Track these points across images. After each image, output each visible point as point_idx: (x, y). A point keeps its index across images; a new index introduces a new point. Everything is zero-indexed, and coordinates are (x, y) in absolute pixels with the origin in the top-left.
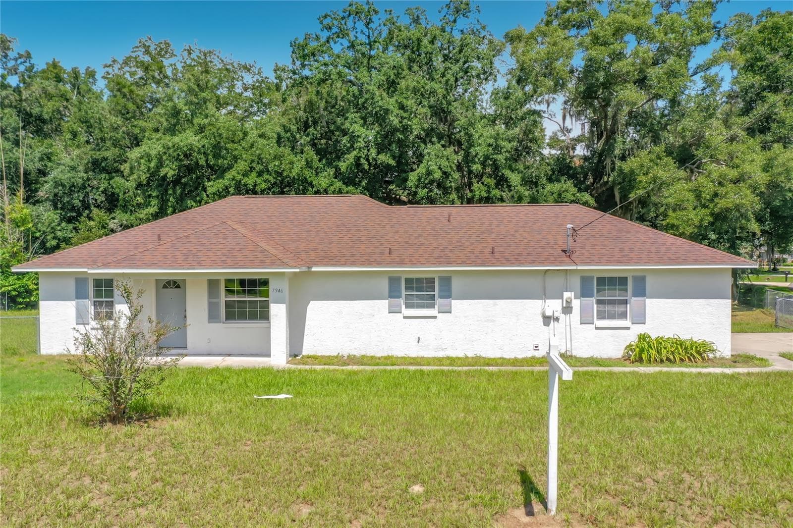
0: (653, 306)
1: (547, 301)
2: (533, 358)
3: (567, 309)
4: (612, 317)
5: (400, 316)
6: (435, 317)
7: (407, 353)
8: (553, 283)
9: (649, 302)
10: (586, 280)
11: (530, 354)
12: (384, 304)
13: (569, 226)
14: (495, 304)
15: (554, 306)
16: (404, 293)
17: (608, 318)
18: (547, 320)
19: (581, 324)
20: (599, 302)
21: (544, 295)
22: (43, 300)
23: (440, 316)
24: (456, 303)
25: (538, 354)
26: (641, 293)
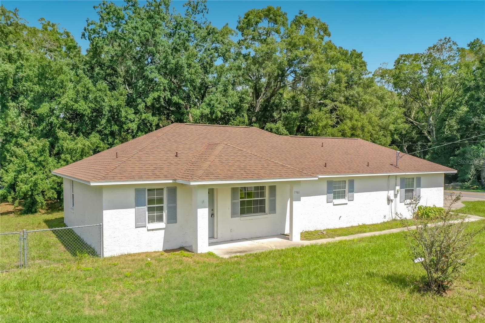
0: (423, 192)
2: (384, 222)
3: (396, 196)
5: (332, 205)
6: (346, 204)
7: (334, 226)
9: (422, 189)
10: (402, 180)
11: (383, 220)
12: (325, 197)
15: (391, 193)
16: (333, 190)
18: (389, 201)
19: (400, 202)
21: (388, 189)
23: (349, 203)
24: (356, 195)
25: (386, 220)
26: (419, 186)
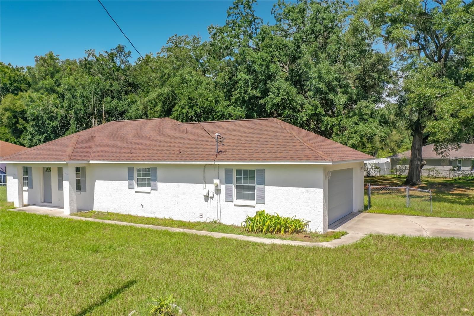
0: (270, 192)
1: (206, 185)
2: (199, 222)
3: (218, 192)
4: (246, 198)
5: (133, 191)
6: (149, 193)
7: (137, 213)
8: (209, 173)
9: (266, 188)
10: (228, 171)
11: (198, 219)
12: (126, 183)
13: (217, 134)
14: (179, 186)
15: (211, 188)
16: (136, 177)
17: (244, 199)
18: (207, 197)
19: (226, 201)
20: (238, 187)
21: (205, 181)
22: (8, 176)
23: (152, 192)
24: (159, 184)
25: (202, 220)
26: (262, 182)
